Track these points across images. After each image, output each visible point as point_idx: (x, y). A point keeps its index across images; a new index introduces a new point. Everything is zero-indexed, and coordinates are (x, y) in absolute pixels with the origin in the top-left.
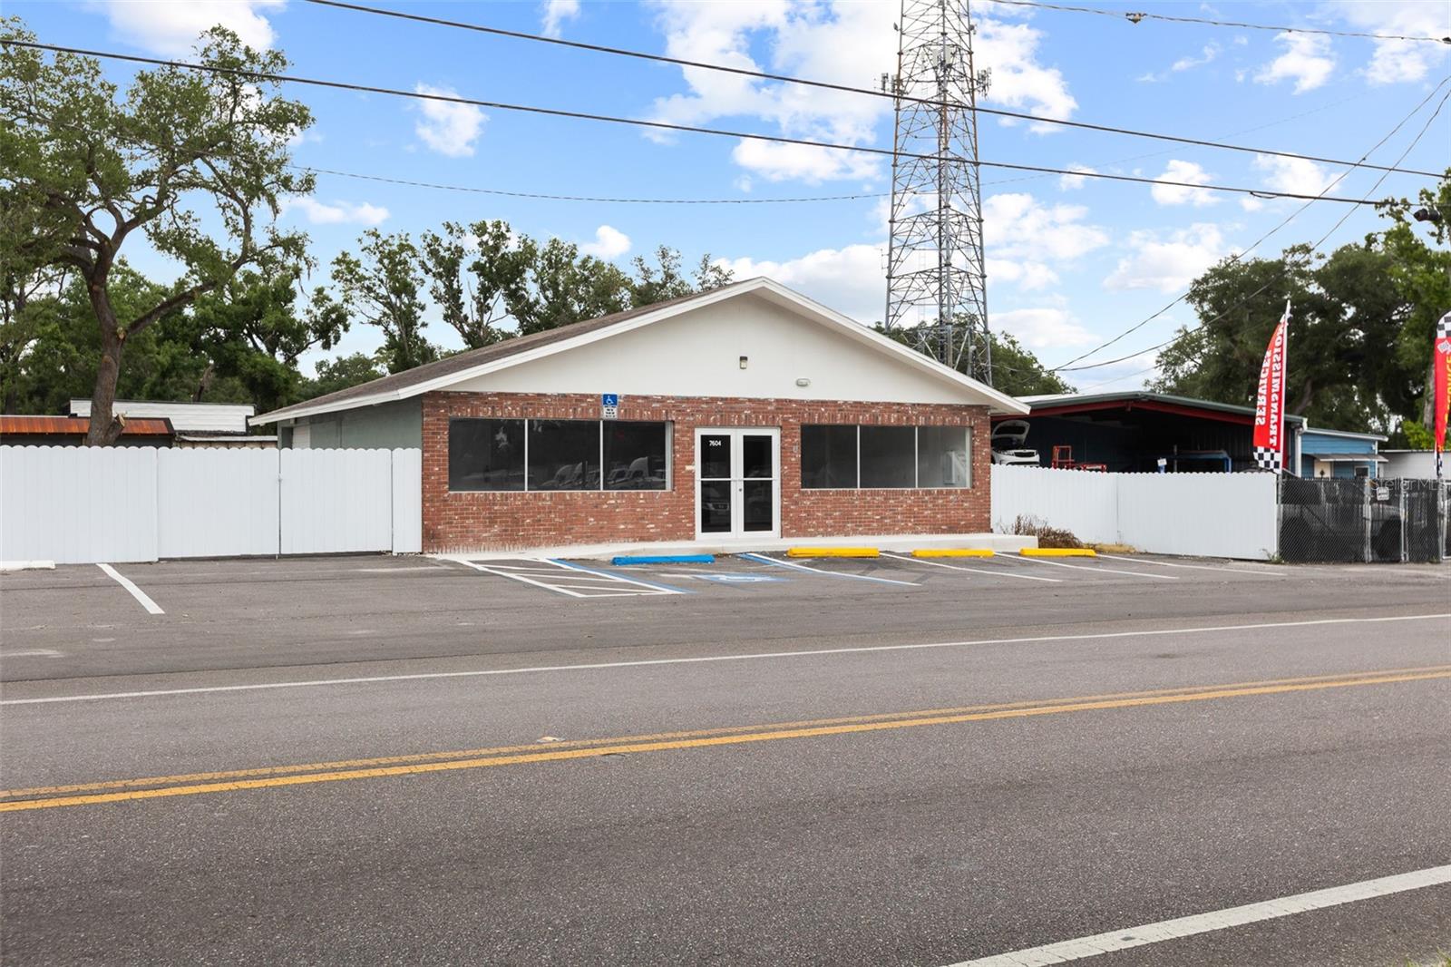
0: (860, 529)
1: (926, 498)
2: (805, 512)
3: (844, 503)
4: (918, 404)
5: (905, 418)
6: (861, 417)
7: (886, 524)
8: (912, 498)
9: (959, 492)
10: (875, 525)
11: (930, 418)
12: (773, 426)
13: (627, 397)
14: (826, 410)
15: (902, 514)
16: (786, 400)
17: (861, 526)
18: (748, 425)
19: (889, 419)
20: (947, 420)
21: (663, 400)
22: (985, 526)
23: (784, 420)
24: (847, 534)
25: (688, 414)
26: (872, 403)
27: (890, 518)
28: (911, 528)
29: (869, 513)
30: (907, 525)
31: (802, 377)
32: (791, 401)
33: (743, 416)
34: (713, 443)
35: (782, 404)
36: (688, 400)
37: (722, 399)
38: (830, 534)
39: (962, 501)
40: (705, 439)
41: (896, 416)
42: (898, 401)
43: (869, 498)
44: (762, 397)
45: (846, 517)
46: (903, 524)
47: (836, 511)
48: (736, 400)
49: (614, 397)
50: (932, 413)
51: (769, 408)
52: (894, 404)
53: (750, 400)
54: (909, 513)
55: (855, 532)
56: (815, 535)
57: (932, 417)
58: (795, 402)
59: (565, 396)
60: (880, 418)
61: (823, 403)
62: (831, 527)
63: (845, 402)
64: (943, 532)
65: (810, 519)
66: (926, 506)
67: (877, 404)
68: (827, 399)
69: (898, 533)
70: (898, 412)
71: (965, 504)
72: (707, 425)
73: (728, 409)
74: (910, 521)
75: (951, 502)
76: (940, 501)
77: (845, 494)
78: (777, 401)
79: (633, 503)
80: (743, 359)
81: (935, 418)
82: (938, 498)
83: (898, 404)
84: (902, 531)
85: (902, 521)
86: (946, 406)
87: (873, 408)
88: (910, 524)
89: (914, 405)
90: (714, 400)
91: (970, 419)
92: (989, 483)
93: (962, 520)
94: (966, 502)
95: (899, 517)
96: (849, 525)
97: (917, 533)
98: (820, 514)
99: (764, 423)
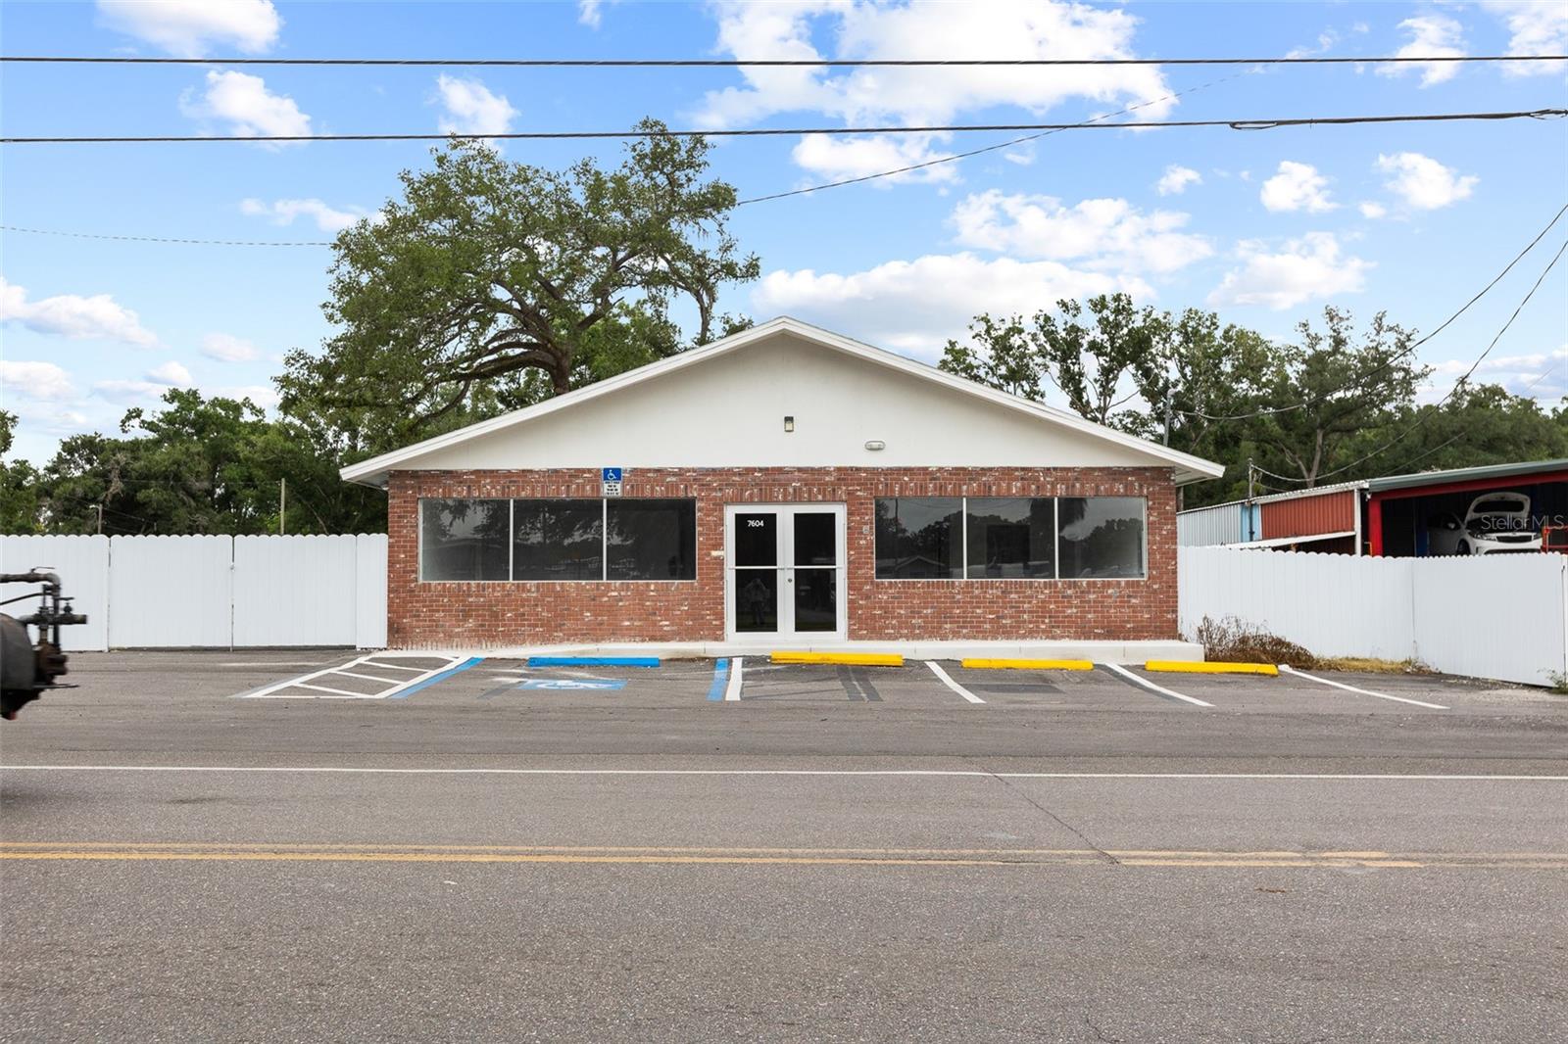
0: (964, 631)
1: (1069, 592)
2: (880, 608)
3: (940, 597)
4: (1055, 469)
5: (1033, 487)
6: (965, 487)
7: (1005, 626)
8: (1047, 591)
9: (1123, 584)
10: (987, 626)
11: (1074, 486)
12: (834, 501)
13: (634, 471)
14: (911, 480)
15: (1030, 612)
16: (851, 468)
17: (966, 628)
18: (797, 499)
19: (1009, 488)
20: (1102, 488)
21: (681, 473)
22: (1169, 630)
23: (849, 493)
24: (944, 638)
25: (715, 489)
26: (982, 469)
27: (1011, 617)
28: (1044, 631)
29: (978, 611)
30: (1038, 627)
31: (875, 437)
32: (858, 469)
33: (791, 490)
34: (752, 523)
35: (846, 475)
36: (714, 471)
37: (760, 470)
38: (920, 637)
39: (1129, 596)
40: (741, 520)
41: (1019, 484)
42: (1023, 466)
43: (977, 592)
44: (816, 464)
45: (943, 616)
46: (1031, 626)
47: (927, 608)
48: (780, 470)
49: (617, 472)
50: (1077, 479)
51: (827, 479)
52: (1016, 469)
53: (800, 470)
54: (1042, 611)
55: (956, 635)
56: (896, 638)
57: (1078, 485)
58: (866, 470)
59: (556, 471)
60: (994, 488)
61: (907, 471)
62: (919, 627)
63: (940, 469)
64: (1097, 637)
65: (888, 618)
66: (1069, 602)
67: (991, 469)
68: (913, 466)
69: (1023, 637)
70: (1022, 479)
71: (1133, 601)
72: (741, 502)
73: (771, 481)
74: (1043, 622)
75: (1110, 596)
76: (1092, 596)
77: (939, 586)
78: (839, 469)
79: (641, 595)
80: (789, 419)
81: (1082, 485)
82: (1089, 592)
83: (1023, 469)
84: (1032, 634)
85: (1030, 622)
86: (1101, 469)
87: (985, 475)
88: (1043, 626)
89: (1048, 469)
90: (750, 471)
91: (1141, 486)
92: (1175, 572)
93: (1128, 622)
94: (1135, 597)
95: (1025, 616)
96: (948, 626)
97: (1054, 638)
98: (902, 612)
99: (820, 497)
